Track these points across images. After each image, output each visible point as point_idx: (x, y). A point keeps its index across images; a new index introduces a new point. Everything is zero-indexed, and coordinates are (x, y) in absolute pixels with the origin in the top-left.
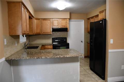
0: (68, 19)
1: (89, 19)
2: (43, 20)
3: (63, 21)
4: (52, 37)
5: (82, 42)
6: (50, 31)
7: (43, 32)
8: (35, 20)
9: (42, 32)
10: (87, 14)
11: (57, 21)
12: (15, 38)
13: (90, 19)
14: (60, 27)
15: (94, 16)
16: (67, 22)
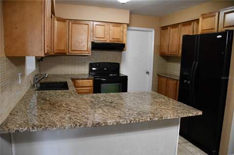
0: (126, 26)
1: (164, 28)
2: (72, 23)
3: (115, 28)
4: (90, 62)
5: (148, 73)
6: (88, 49)
7: (72, 51)
8: (56, 22)
9: (70, 50)
10: (161, 18)
11: (103, 27)
12: (16, 65)
13: (167, 29)
14: (108, 40)
15: (179, 24)
16: (123, 32)
